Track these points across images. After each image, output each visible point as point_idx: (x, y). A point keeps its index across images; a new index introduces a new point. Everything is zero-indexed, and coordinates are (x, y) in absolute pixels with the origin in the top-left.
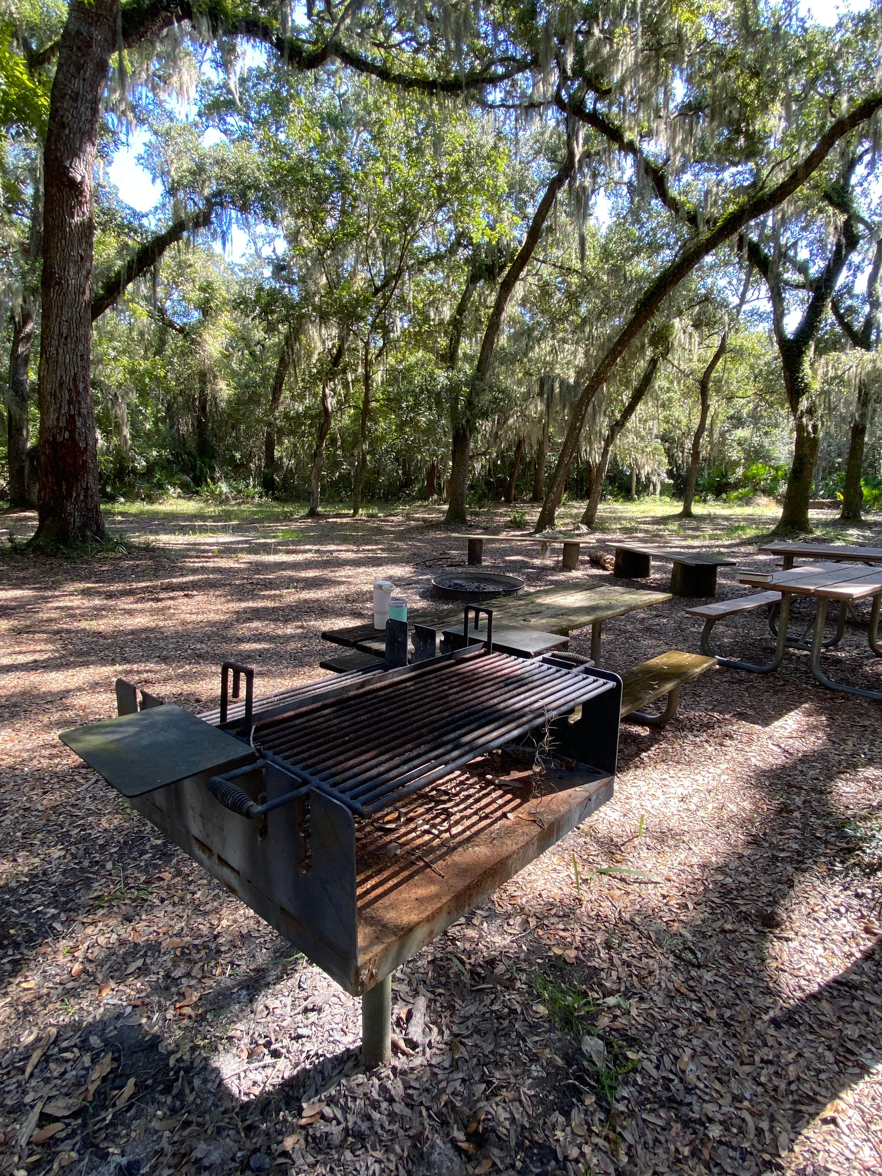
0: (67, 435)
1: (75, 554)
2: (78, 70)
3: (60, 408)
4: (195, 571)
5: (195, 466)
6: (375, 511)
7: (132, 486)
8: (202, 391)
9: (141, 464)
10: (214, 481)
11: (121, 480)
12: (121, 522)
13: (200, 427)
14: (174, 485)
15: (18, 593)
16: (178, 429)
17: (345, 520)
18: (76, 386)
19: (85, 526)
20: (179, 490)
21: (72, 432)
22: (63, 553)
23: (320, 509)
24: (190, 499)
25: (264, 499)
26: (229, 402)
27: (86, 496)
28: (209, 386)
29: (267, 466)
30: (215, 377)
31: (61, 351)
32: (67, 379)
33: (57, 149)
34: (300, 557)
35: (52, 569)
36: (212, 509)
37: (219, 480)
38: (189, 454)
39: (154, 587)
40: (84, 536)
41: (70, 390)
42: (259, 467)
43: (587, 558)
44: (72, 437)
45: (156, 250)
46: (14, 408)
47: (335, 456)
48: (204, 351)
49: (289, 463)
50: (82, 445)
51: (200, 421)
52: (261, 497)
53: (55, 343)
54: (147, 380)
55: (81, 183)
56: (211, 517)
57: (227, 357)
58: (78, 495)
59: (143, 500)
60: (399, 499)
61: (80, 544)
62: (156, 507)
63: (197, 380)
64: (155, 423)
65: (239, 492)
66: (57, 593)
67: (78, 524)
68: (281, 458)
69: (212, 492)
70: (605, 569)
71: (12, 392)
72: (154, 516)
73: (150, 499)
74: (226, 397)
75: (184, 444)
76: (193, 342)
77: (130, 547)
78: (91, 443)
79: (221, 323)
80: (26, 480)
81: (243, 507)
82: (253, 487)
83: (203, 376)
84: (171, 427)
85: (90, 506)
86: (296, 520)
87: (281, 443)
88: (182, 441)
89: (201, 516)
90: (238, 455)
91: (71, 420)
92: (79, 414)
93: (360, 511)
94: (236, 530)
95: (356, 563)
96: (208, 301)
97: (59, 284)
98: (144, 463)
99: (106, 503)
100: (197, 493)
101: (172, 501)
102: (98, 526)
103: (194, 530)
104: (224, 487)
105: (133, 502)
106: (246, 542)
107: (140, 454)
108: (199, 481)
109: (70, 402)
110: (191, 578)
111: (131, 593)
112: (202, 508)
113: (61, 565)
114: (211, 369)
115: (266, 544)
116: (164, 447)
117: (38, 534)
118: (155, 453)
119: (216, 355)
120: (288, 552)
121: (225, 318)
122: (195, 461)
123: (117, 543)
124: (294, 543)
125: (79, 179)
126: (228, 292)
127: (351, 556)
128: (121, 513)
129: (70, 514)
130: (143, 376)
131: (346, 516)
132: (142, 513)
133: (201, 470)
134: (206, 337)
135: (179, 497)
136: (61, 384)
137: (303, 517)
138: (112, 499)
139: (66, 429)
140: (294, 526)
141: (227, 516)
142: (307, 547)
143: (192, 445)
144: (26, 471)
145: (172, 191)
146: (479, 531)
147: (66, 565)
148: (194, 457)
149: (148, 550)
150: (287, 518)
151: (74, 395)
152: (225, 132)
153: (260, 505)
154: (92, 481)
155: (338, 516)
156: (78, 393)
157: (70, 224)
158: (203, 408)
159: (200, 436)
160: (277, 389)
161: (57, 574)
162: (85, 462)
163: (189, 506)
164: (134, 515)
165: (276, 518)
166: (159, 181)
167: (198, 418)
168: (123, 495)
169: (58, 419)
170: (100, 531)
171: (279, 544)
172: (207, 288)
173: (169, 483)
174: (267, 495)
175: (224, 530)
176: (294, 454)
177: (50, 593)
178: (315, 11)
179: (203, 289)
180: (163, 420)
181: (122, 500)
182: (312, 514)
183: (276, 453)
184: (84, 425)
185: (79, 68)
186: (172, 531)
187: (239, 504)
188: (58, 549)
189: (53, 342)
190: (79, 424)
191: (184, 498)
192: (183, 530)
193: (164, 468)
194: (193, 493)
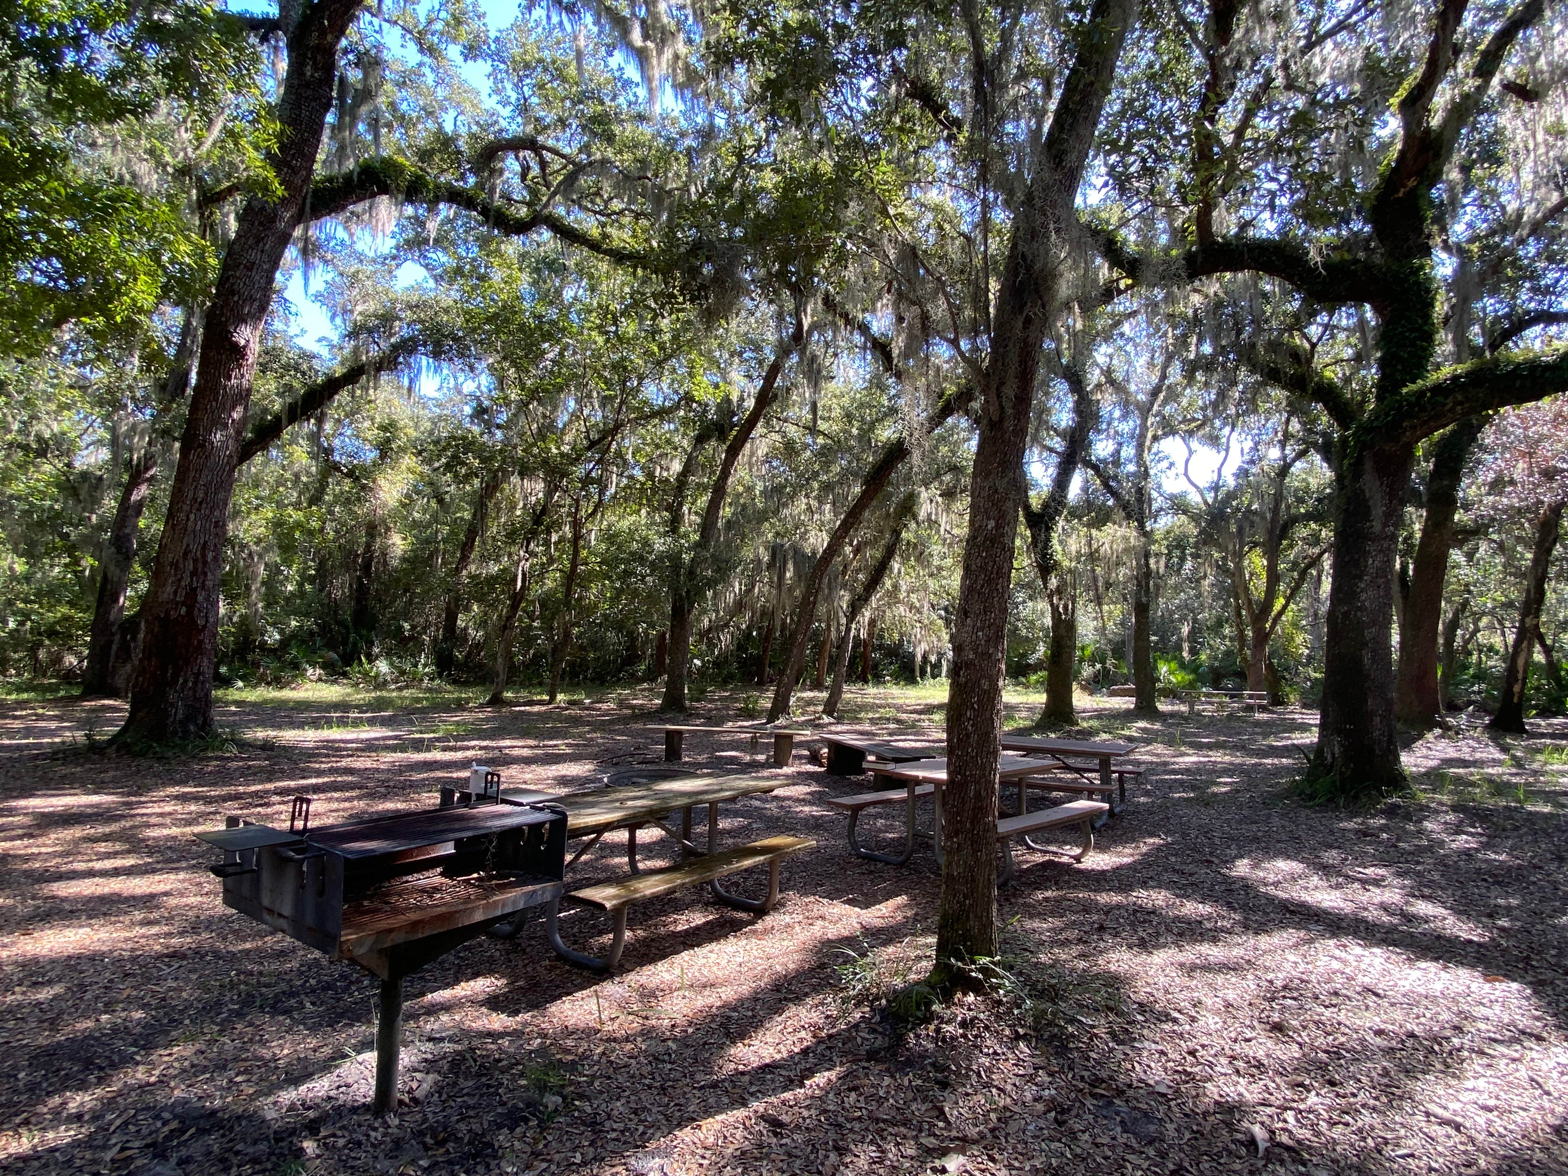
0: (183, 610)
1: (170, 754)
2: (258, 242)
3: (180, 581)
4: (319, 773)
5: (348, 638)
6: (580, 696)
7: (256, 665)
8: (368, 546)
9: (273, 637)
10: (371, 659)
11: (243, 659)
12: (234, 714)
13: (360, 593)
14: (313, 665)
15: (95, 799)
16: (330, 593)
17: (536, 709)
18: (204, 556)
19: (189, 718)
20: (318, 671)
21: (191, 608)
22: (155, 753)
23: (509, 695)
24: (335, 682)
25: (437, 681)
26: (403, 559)
27: (195, 683)
28: (378, 540)
29: (445, 639)
30: (388, 529)
31: (192, 517)
32: (193, 547)
33: (222, 314)
34: (459, 755)
35: (139, 771)
36: (363, 696)
37: (377, 658)
38: (341, 623)
39: (267, 792)
40: (186, 732)
41: (195, 561)
42: (435, 640)
43: (806, 753)
44: (190, 613)
45: (326, 393)
46: (112, 568)
47: (530, 627)
48: (376, 498)
49: (476, 634)
50: (201, 622)
51: (361, 583)
52: (432, 679)
53: (186, 508)
54: (297, 535)
55: (245, 347)
56: (357, 707)
57: (404, 505)
58: (186, 682)
59: (268, 684)
60: (619, 679)
61: (179, 742)
62: (287, 694)
63: (363, 533)
64: (301, 585)
65: (403, 673)
66: (143, 799)
67: (180, 715)
68: (466, 628)
69: (366, 674)
70: (821, 765)
71: (113, 549)
72: (282, 705)
73: (278, 682)
74: (399, 553)
75: (336, 612)
76: (364, 487)
77: (244, 745)
78: (211, 620)
79: (404, 467)
80: (112, 660)
81: (406, 693)
82: (425, 665)
83: (373, 528)
84: (321, 590)
85: (200, 694)
86: (471, 710)
87: (468, 609)
88: (333, 608)
89: (343, 706)
90: (407, 626)
91: (192, 593)
92: (203, 587)
93: (560, 697)
94: (385, 722)
95: (528, 761)
96: (388, 441)
97: (203, 446)
98: (278, 637)
99: (218, 688)
100: (345, 675)
101: (309, 685)
102: (205, 719)
103: (329, 723)
104: (383, 666)
105: (255, 687)
106: (396, 738)
107: (274, 625)
108: (350, 658)
109: (193, 574)
110: (313, 781)
111: (237, 797)
112: (348, 695)
113: (151, 767)
114: (383, 521)
115: (422, 740)
116: (307, 615)
117: (125, 729)
118: (294, 623)
119: (392, 503)
120: (445, 749)
121: (409, 461)
122: (348, 633)
123: (226, 740)
124: (457, 738)
125: (242, 342)
126: (416, 427)
127: (526, 752)
128: (237, 703)
129: (172, 705)
130: (292, 529)
131: (541, 703)
132: (265, 702)
133: (355, 644)
134: (381, 482)
135: (320, 680)
136: (186, 554)
137: (481, 706)
138: (226, 682)
139: (183, 603)
140: (466, 716)
141: (380, 704)
142: (473, 743)
143: (347, 615)
144: (114, 647)
145: (353, 334)
146: (698, 722)
147: (158, 767)
148: (347, 628)
149: (267, 746)
150: (460, 706)
151: (200, 565)
152: (426, 266)
153: (429, 690)
154: (205, 665)
155: (531, 703)
156: (205, 563)
157: (225, 386)
158: (367, 567)
159: (358, 601)
160: (467, 547)
161: (144, 777)
162: (201, 642)
163: (332, 692)
164: (254, 704)
165: (445, 707)
166: (338, 321)
167: (359, 578)
168: (242, 678)
169: (175, 592)
170: (206, 724)
171: (438, 740)
172: (390, 427)
173: (308, 662)
174: (440, 676)
175: (371, 722)
176: (482, 624)
177: (134, 799)
178: (530, 177)
179: (383, 428)
180: (311, 580)
181: (240, 684)
182: (496, 701)
183: (459, 622)
184: (207, 599)
185: (259, 240)
186: (301, 725)
187: (400, 689)
188: (151, 747)
189: (185, 507)
190: (200, 598)
191: (326, 682)
192: (315, 724)
193: (304, 642)
194: (340, 674)
